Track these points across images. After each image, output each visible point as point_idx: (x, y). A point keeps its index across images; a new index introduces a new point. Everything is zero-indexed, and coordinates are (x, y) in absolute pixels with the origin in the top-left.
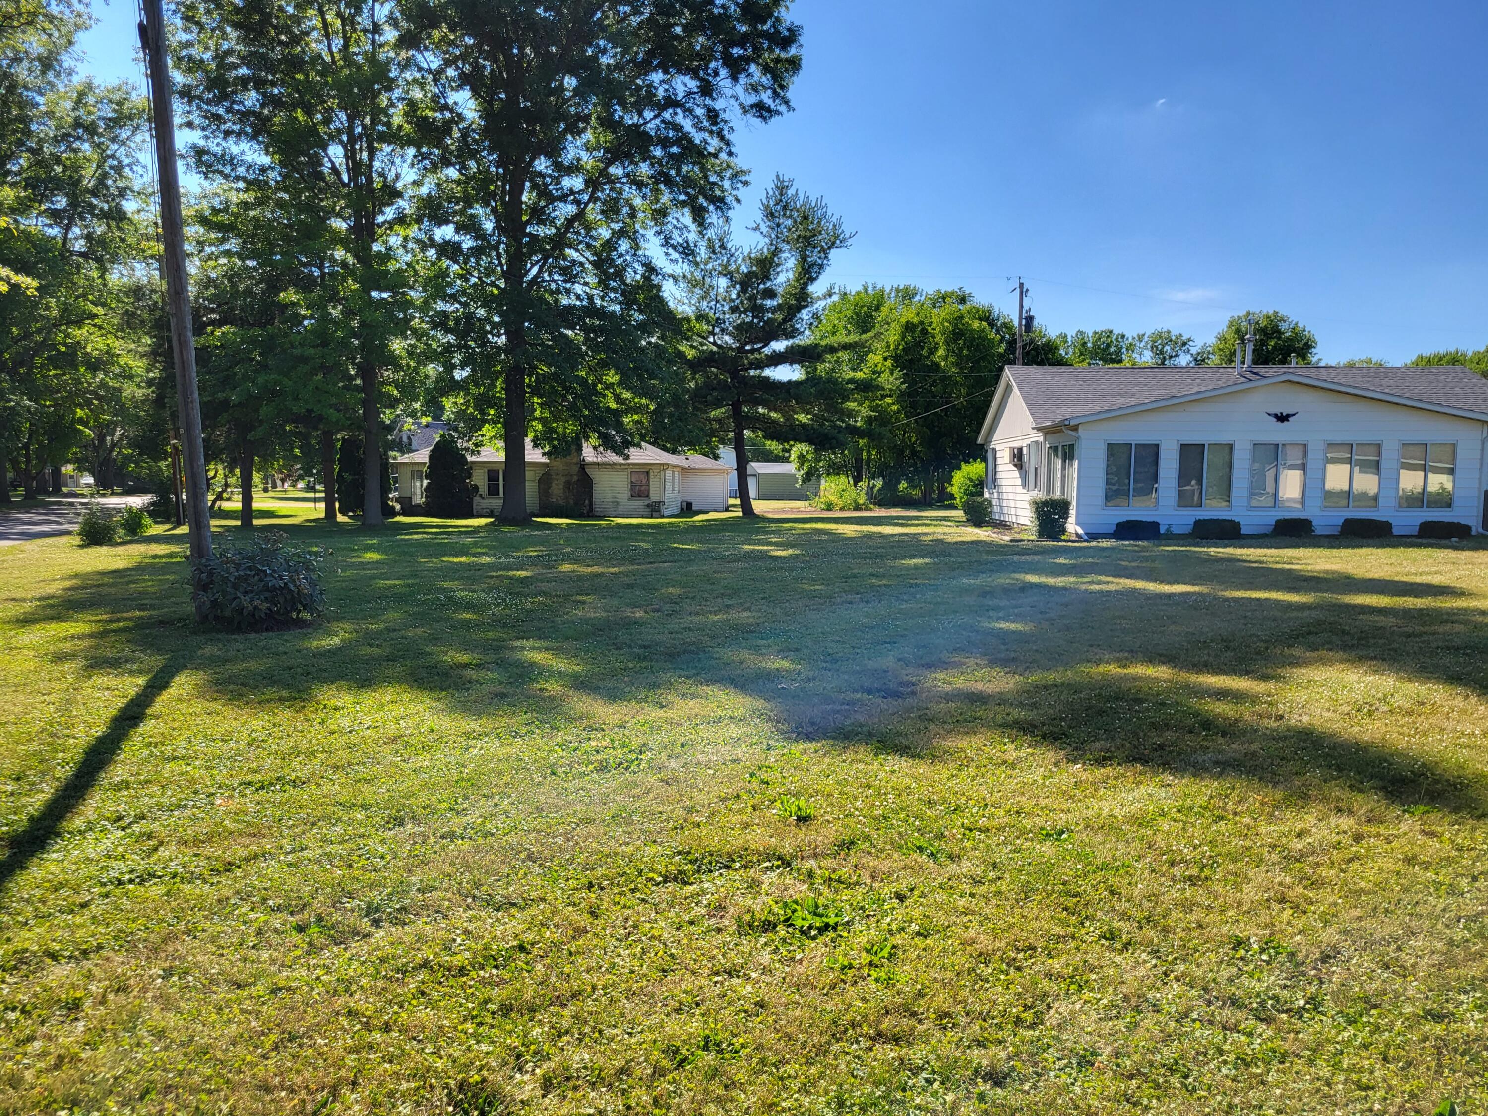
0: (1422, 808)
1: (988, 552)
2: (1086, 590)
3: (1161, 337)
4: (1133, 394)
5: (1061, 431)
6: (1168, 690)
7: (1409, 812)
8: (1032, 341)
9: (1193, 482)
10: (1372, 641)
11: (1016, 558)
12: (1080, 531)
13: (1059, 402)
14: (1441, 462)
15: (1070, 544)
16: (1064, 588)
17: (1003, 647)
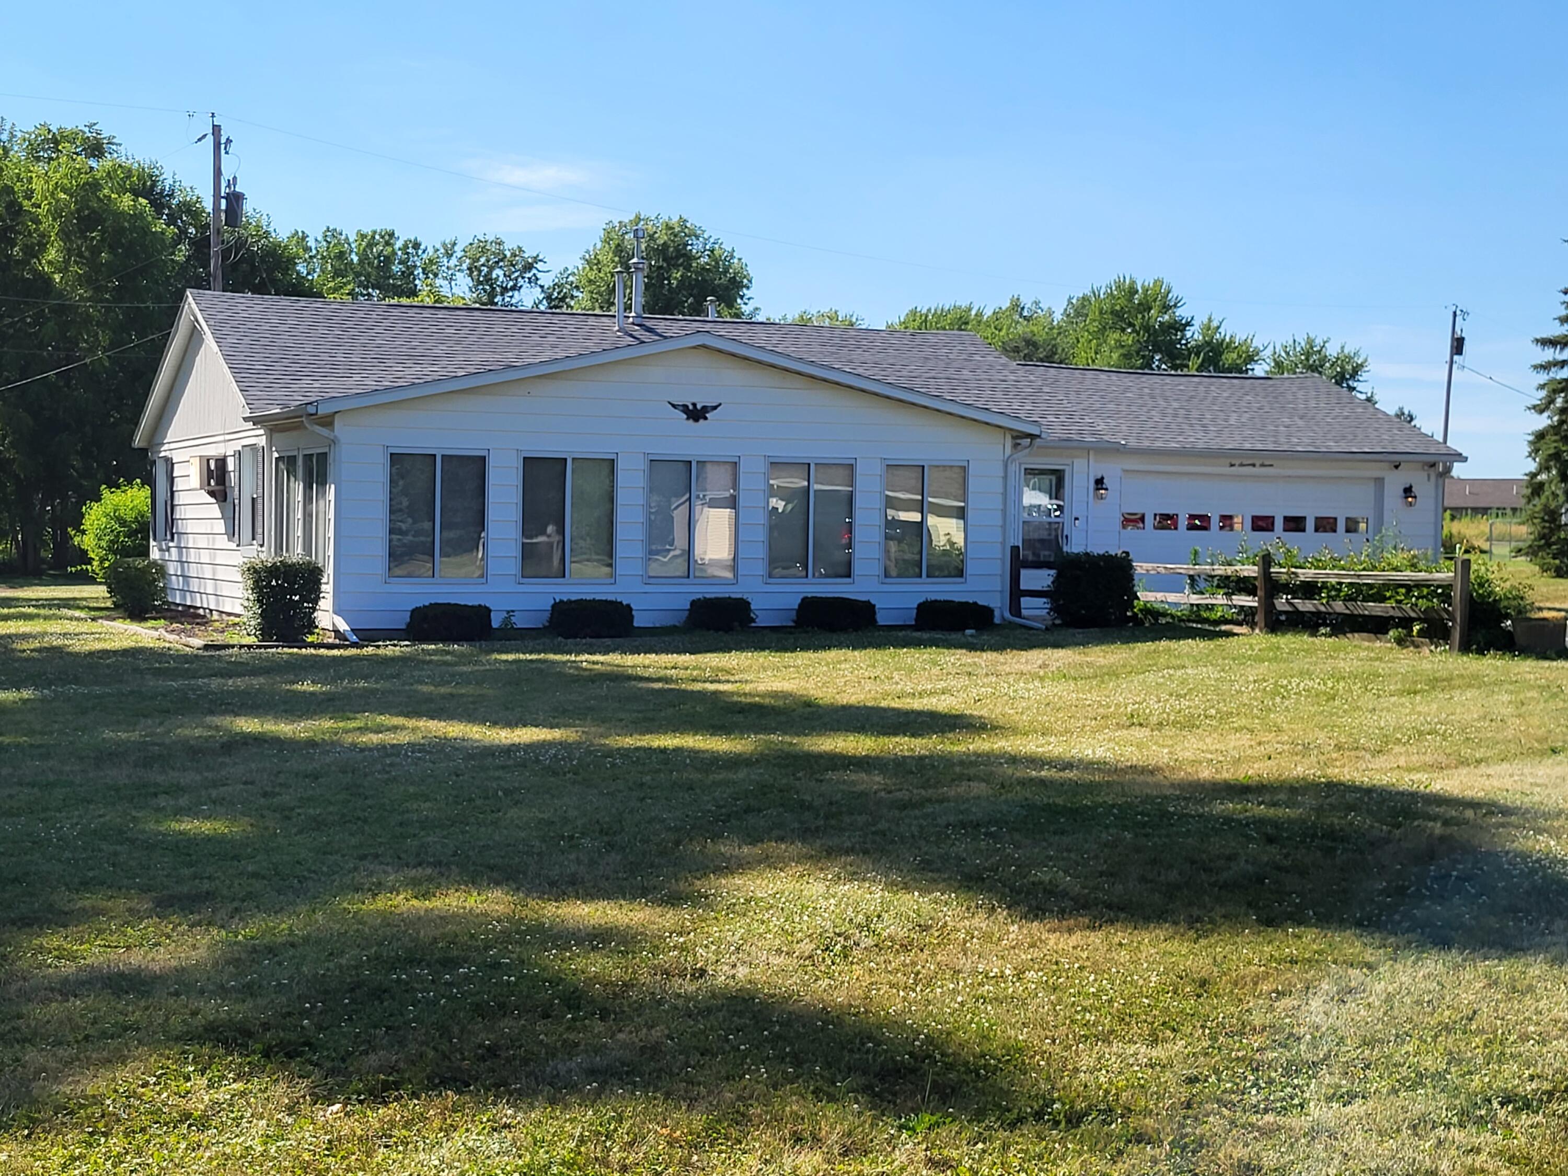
0: (927, 1118)
1: (158, 673)
2: (354, 745)
3: (484, 250)
4: (435, 360)
5: (299, 427)
6: (506, 937)
7: (908, 1129)
8: (241, 243)
9: (550, 529)
10: (847, 819)
11: (215, 683)
12: (343, 626)
13: (296, 367)
14: (946, 497)
15: (323, 651)
16: (311, 743)
17: (186, 872)
